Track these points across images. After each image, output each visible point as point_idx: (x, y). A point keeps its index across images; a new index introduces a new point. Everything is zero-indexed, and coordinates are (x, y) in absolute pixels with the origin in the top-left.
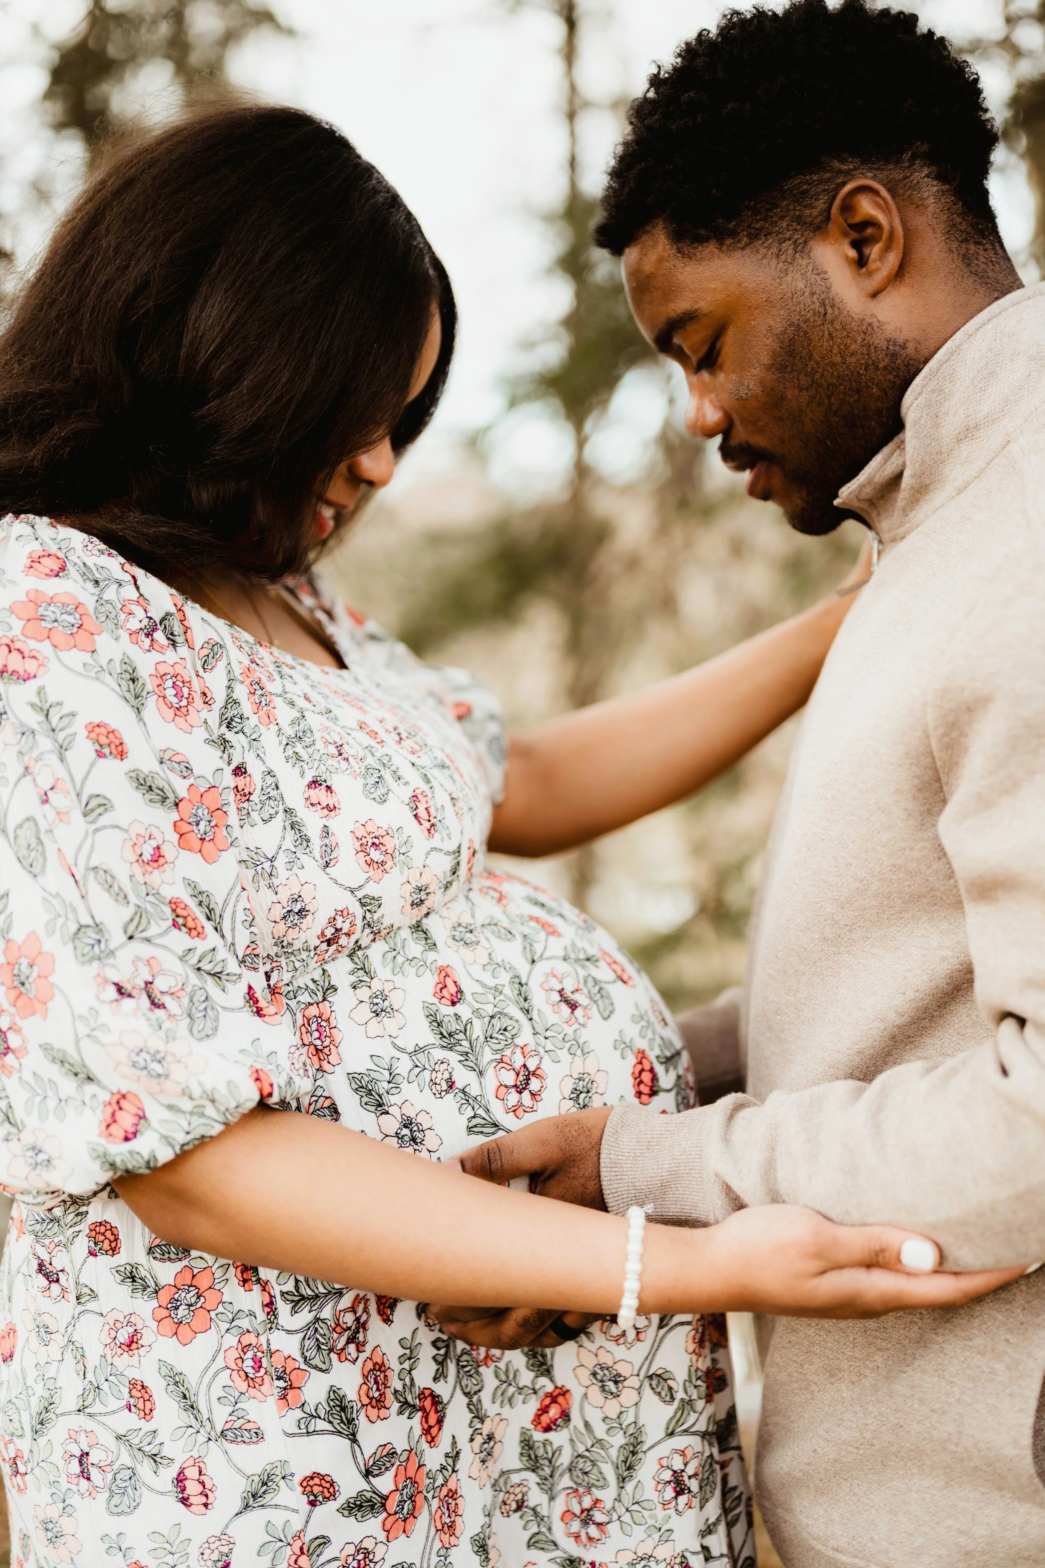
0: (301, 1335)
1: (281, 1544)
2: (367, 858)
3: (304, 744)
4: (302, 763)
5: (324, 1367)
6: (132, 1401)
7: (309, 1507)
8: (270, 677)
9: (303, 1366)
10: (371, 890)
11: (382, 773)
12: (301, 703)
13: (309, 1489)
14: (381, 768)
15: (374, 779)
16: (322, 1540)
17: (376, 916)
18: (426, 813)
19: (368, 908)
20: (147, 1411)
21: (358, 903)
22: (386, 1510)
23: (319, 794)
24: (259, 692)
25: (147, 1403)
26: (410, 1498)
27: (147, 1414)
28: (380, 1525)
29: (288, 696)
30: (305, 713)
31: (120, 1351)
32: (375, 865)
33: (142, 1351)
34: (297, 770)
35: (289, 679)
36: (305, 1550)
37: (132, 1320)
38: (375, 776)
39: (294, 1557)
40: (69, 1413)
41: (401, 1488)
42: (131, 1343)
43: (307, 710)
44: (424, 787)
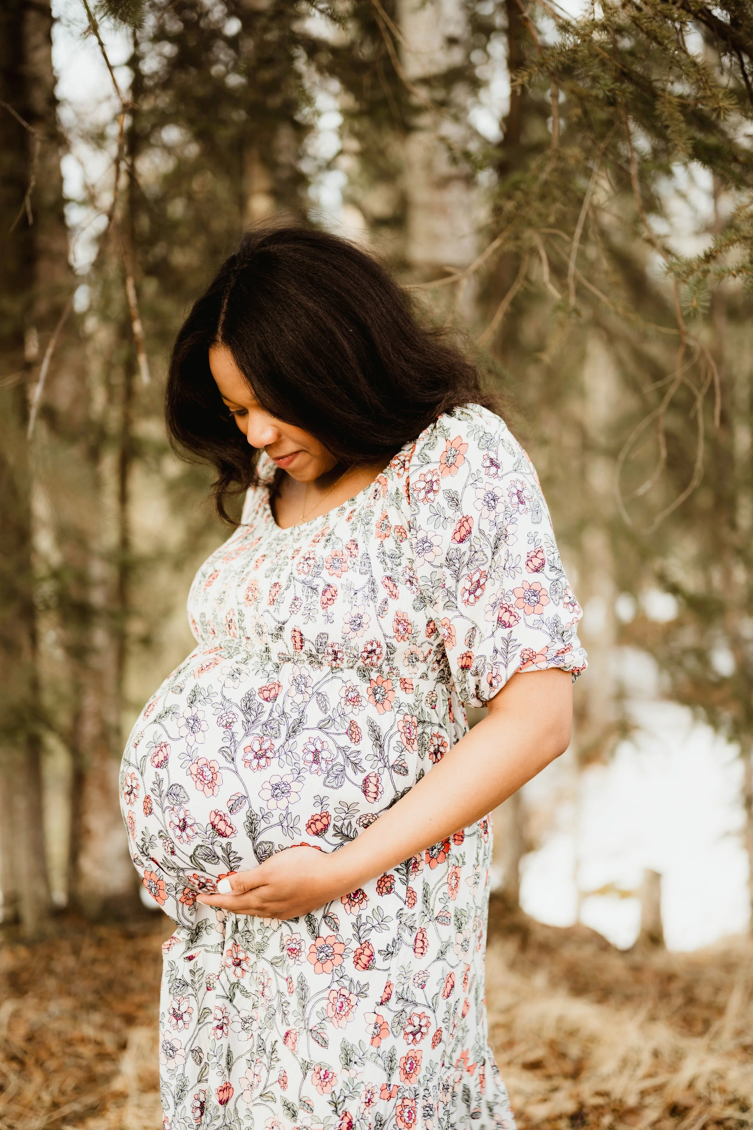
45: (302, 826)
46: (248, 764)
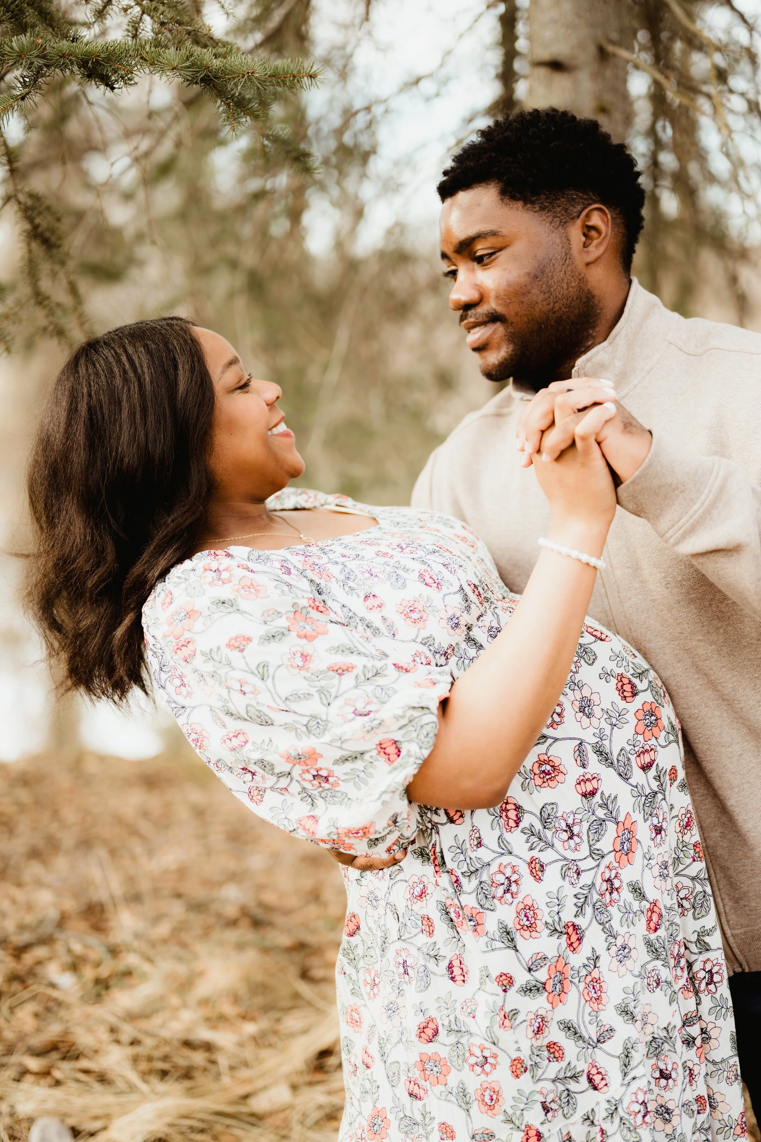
0: (475, 893)
1: (493, 1014)
2: (412, 620)
3: (352, 580)
4: (355, 591)
5: (492, 908)
6: (423, 927)
7: (503, 993)
8: (320, 558)
9: (481, 910)
10: (424, 634)
11: (398, 572)
12: (341, 560)
13: (501, 983)
14: (396, 570)
15: (395, 578)
16: (515, 1012)
17: (436, 645)
18: (431, 580)
19: (429, 644)
20: (431, 932)
21: (421, 645)
22: (546, 991)
23: (371, 601)
24: (316, 567)
25: (431, 927)
26: (560, 982)
27: (431, 933)
28: (546, 1000)
29: (333, 560)
30: (345, 564)
31: (415, 900)
32: (418, 621)
33: (428, 897)
34: (355, 596)
35: (331, 552)
36: (507, 1016)
37: (422, 880)
38: (394, 576)
39: (502, 1022)
40: (395, 941)
41: (553, 977)
42: (422, 894)
43: (346, 561)
44: (425, 567)
45: (622, 704)
46: (555, 726)
